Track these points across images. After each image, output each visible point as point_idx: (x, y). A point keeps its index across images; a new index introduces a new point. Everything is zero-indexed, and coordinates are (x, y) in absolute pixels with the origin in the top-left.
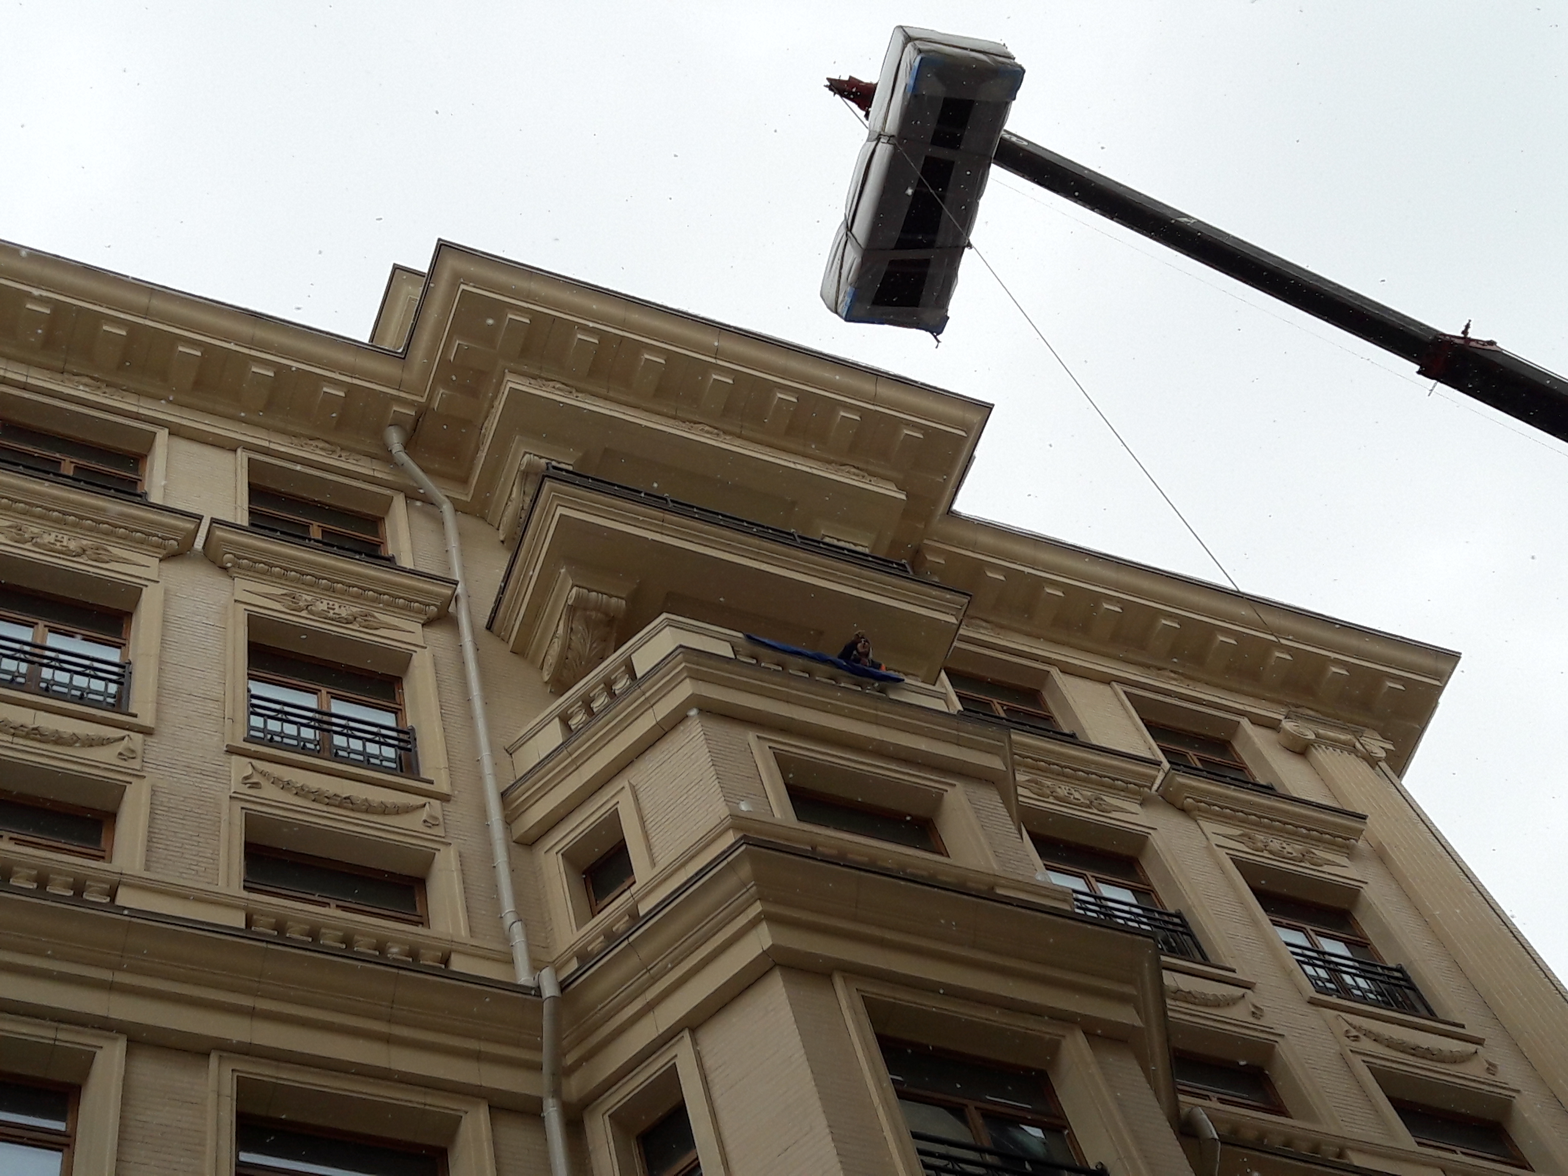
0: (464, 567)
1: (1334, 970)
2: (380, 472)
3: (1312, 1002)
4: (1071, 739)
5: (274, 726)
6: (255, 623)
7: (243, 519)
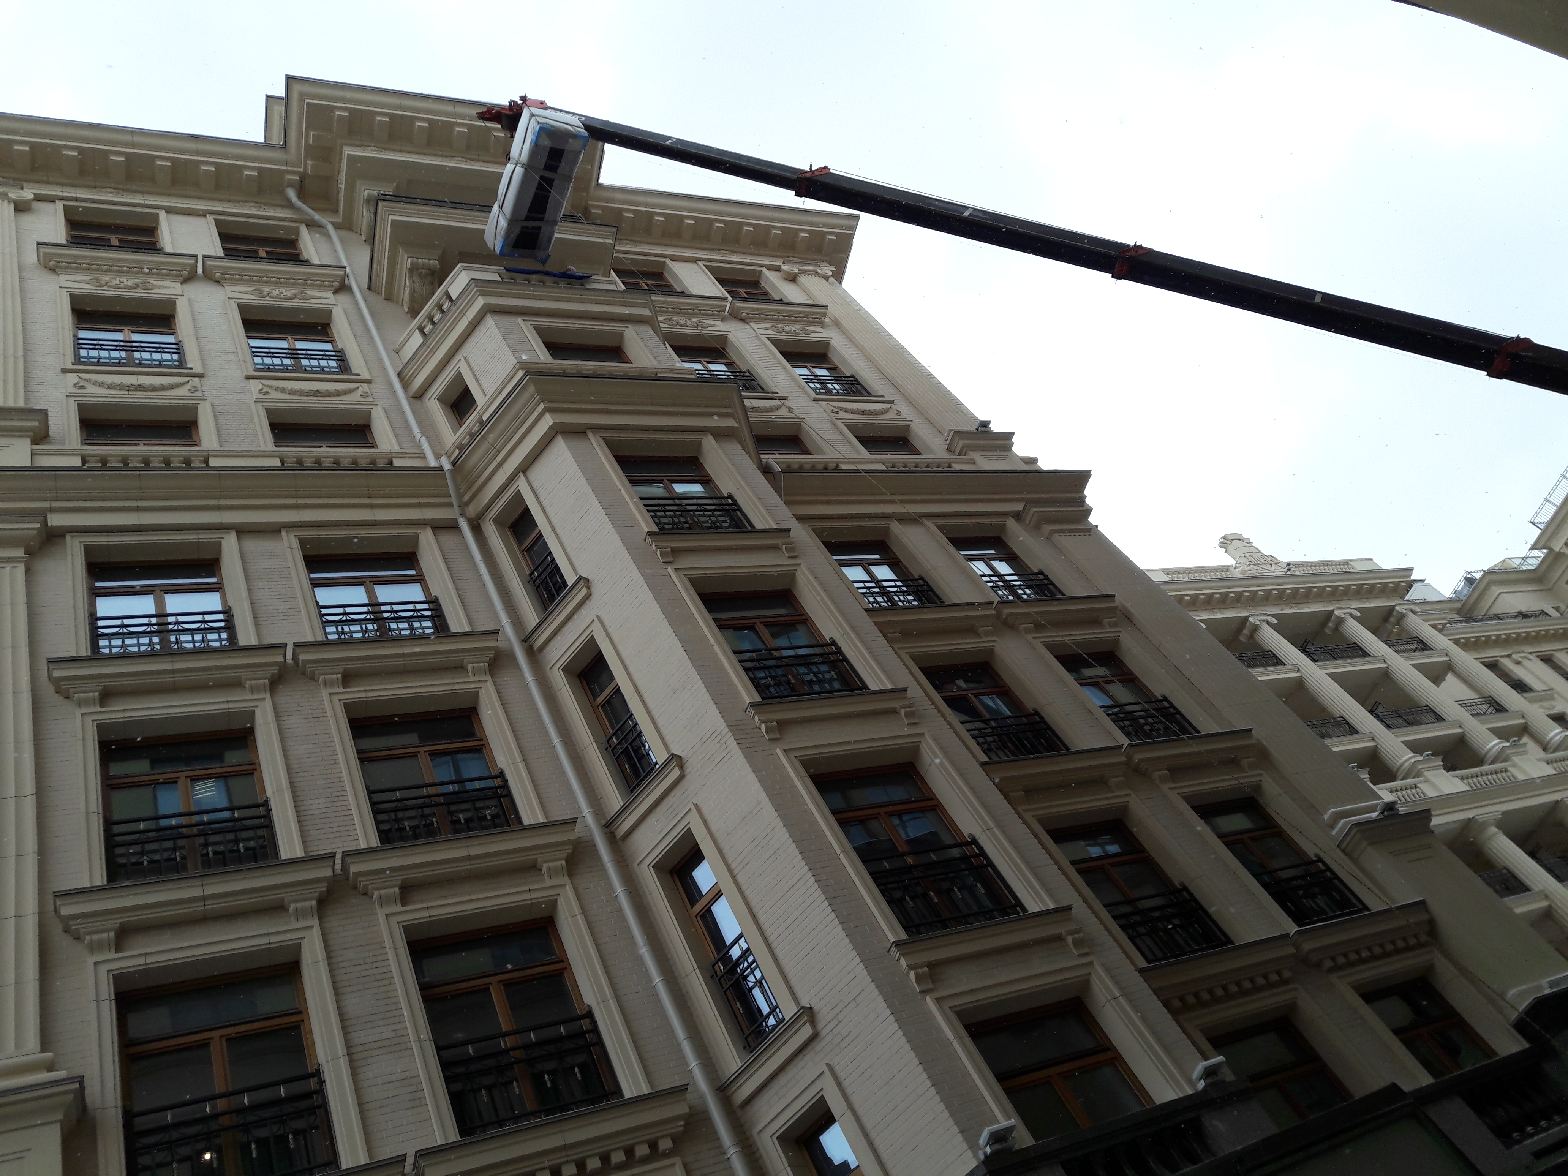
0: (348, 258)
1: (823, 383)
2: (289, 214)
3: (815, 400)
4: (682, 294)
5: (268, 361)
6: (243, 309)
7: (221, 253)
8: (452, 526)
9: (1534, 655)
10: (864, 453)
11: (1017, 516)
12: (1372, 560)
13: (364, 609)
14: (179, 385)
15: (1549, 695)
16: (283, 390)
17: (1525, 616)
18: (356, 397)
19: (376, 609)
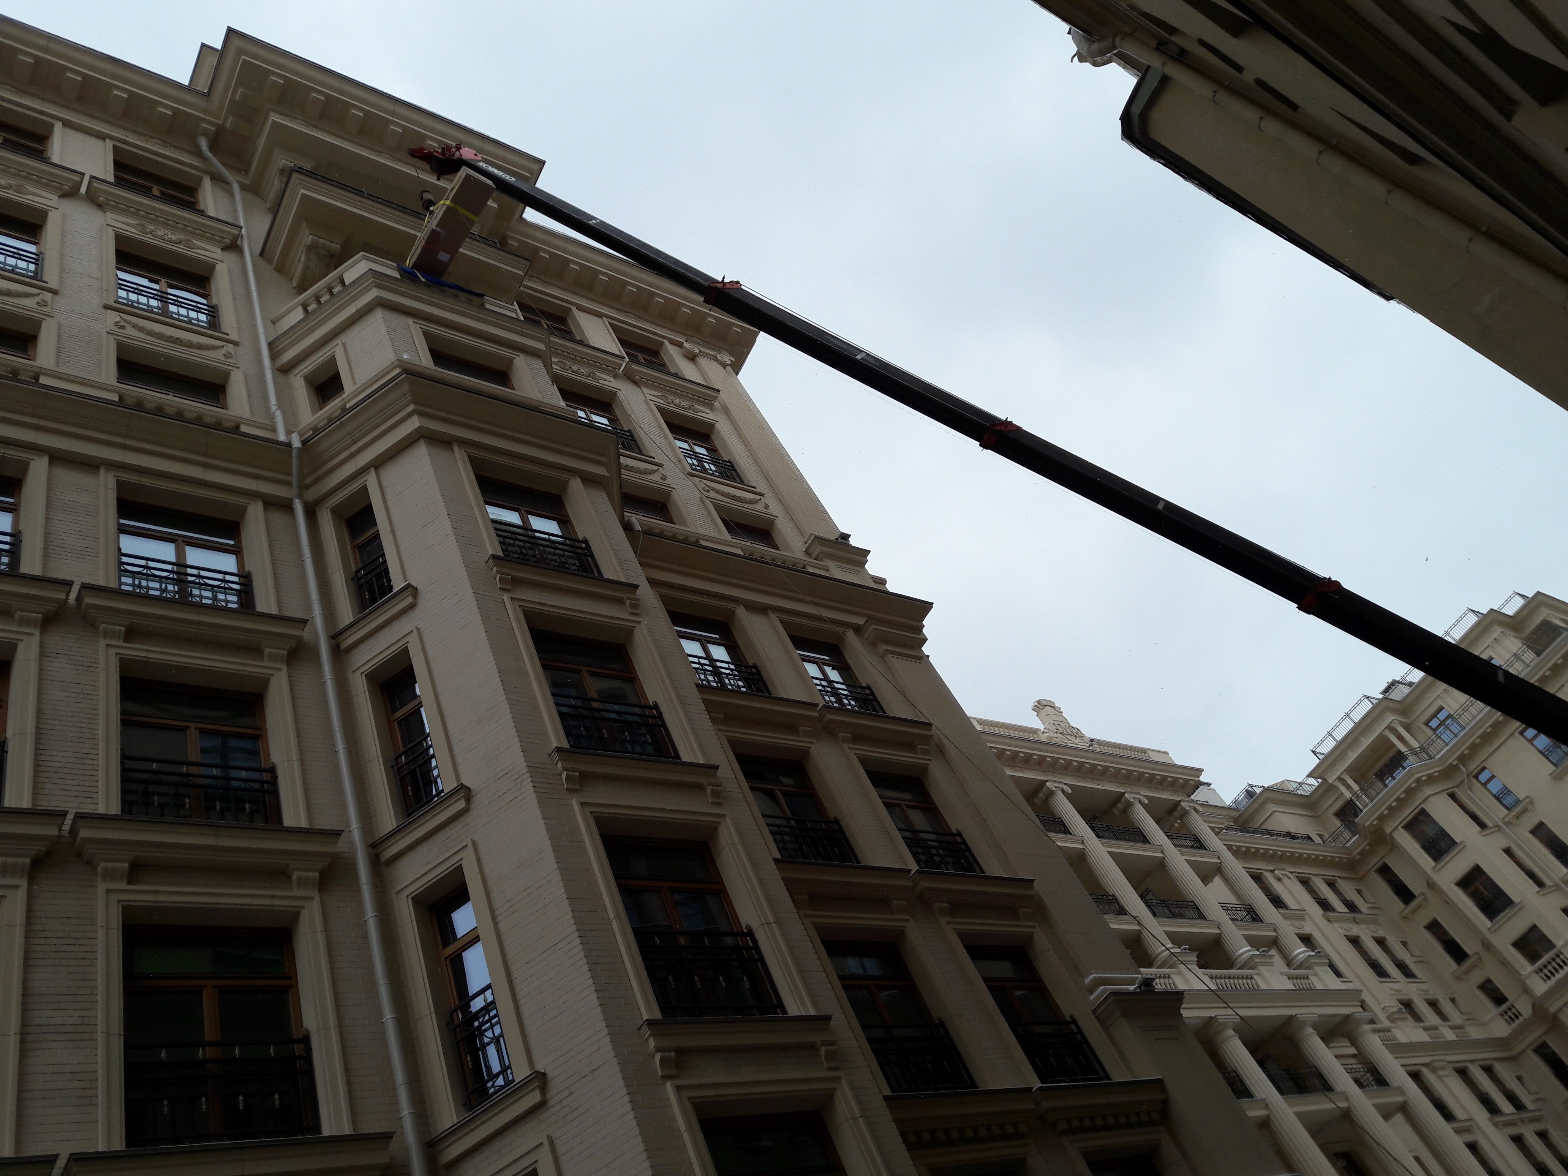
0: (245, 219)
1: (700, 460)
2: (195, 162)
3: (687, 474)
4: (581, 342)
5: (133, 297)
6: (120, 239)
7: (111, 178)
8: (286, 506)
9: (1293, 874)
10: (726, 535)
11: (857, 630)
12: (1168, 753)
13: (169, 567)
14: (27, 295)
15: (1300, 915)
16: (141, 329)
17: (1291, 836)
18: (218, 355)
19: (182, 570)
